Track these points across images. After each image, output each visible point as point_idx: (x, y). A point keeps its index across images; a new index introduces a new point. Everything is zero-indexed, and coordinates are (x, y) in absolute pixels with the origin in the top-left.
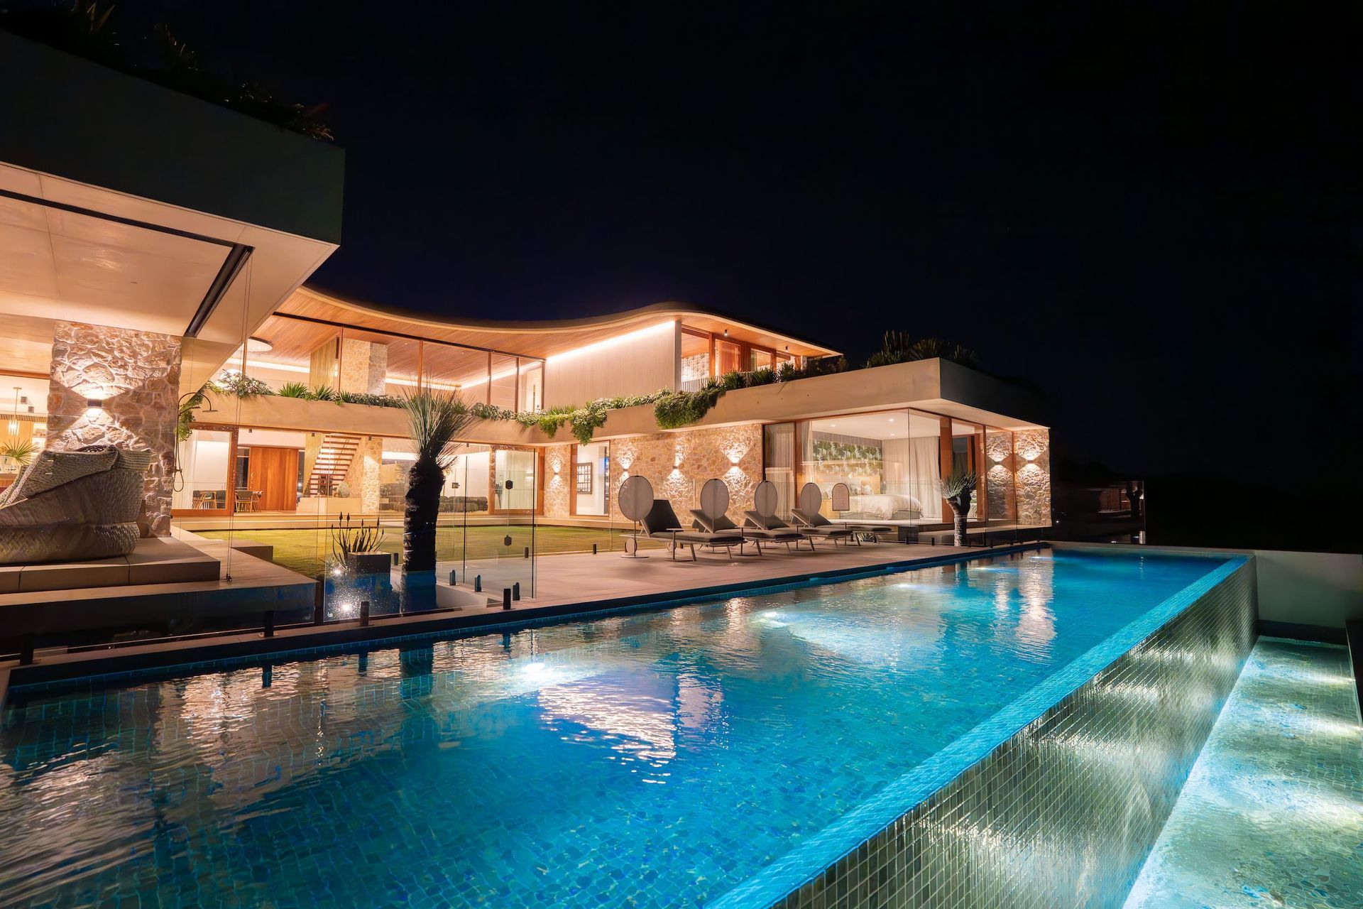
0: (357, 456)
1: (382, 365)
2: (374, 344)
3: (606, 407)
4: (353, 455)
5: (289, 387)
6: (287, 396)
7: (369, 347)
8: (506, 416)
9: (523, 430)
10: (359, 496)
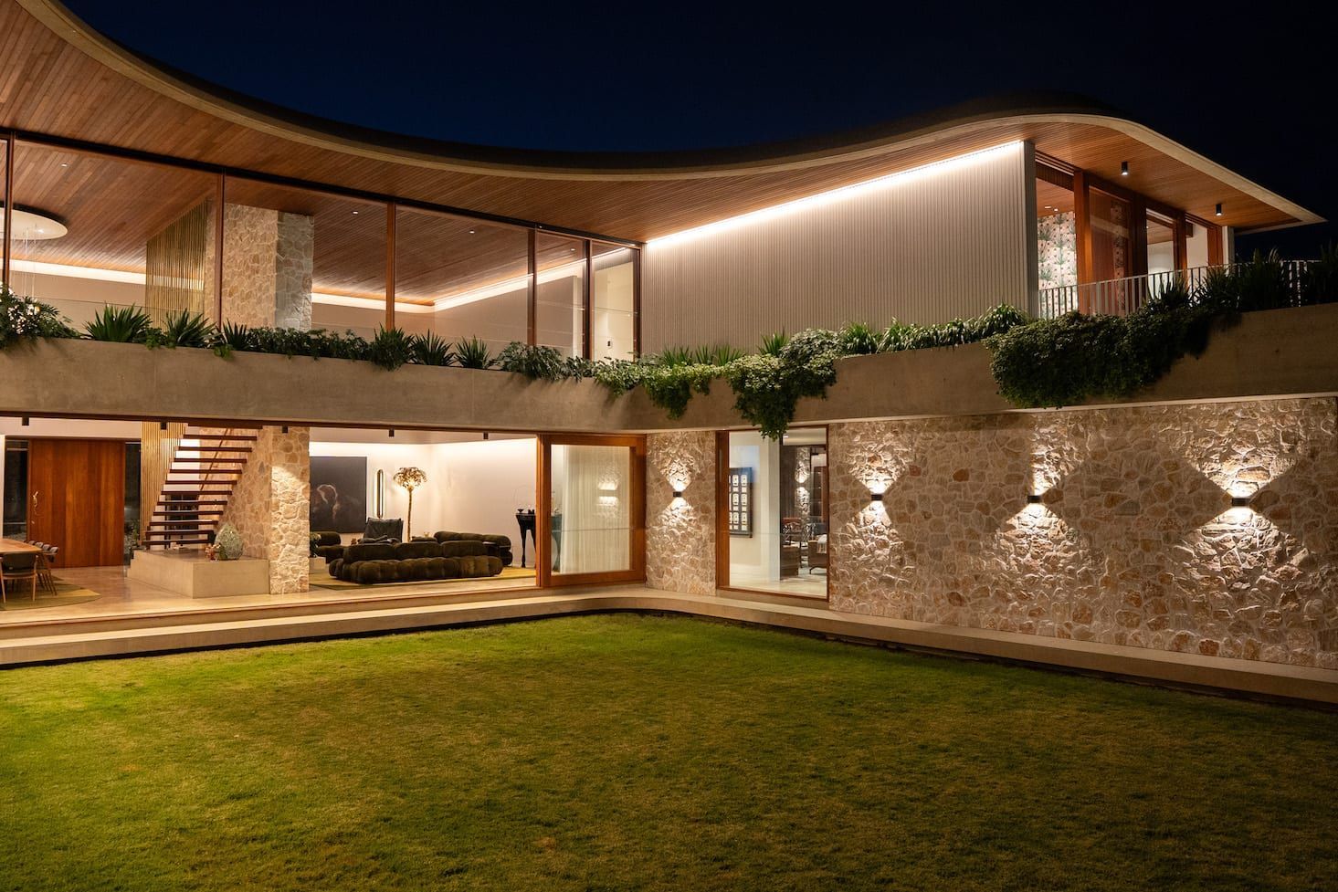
0: (253, 467)
1: (303, 262)
2: (287, 215)
3: (831, 351)
4: (244, 461)
5: (108, 316)
6: (105, 338)
7: (275, 221)
9: (610, 400)
10: (262, 555)
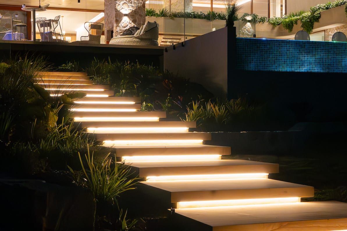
3: (321, 10)
8: (262, 20)
